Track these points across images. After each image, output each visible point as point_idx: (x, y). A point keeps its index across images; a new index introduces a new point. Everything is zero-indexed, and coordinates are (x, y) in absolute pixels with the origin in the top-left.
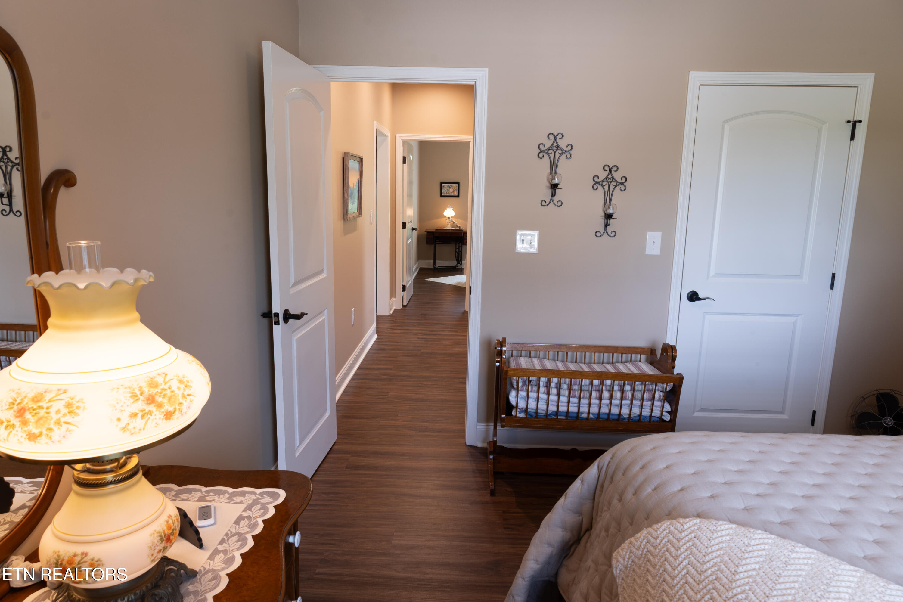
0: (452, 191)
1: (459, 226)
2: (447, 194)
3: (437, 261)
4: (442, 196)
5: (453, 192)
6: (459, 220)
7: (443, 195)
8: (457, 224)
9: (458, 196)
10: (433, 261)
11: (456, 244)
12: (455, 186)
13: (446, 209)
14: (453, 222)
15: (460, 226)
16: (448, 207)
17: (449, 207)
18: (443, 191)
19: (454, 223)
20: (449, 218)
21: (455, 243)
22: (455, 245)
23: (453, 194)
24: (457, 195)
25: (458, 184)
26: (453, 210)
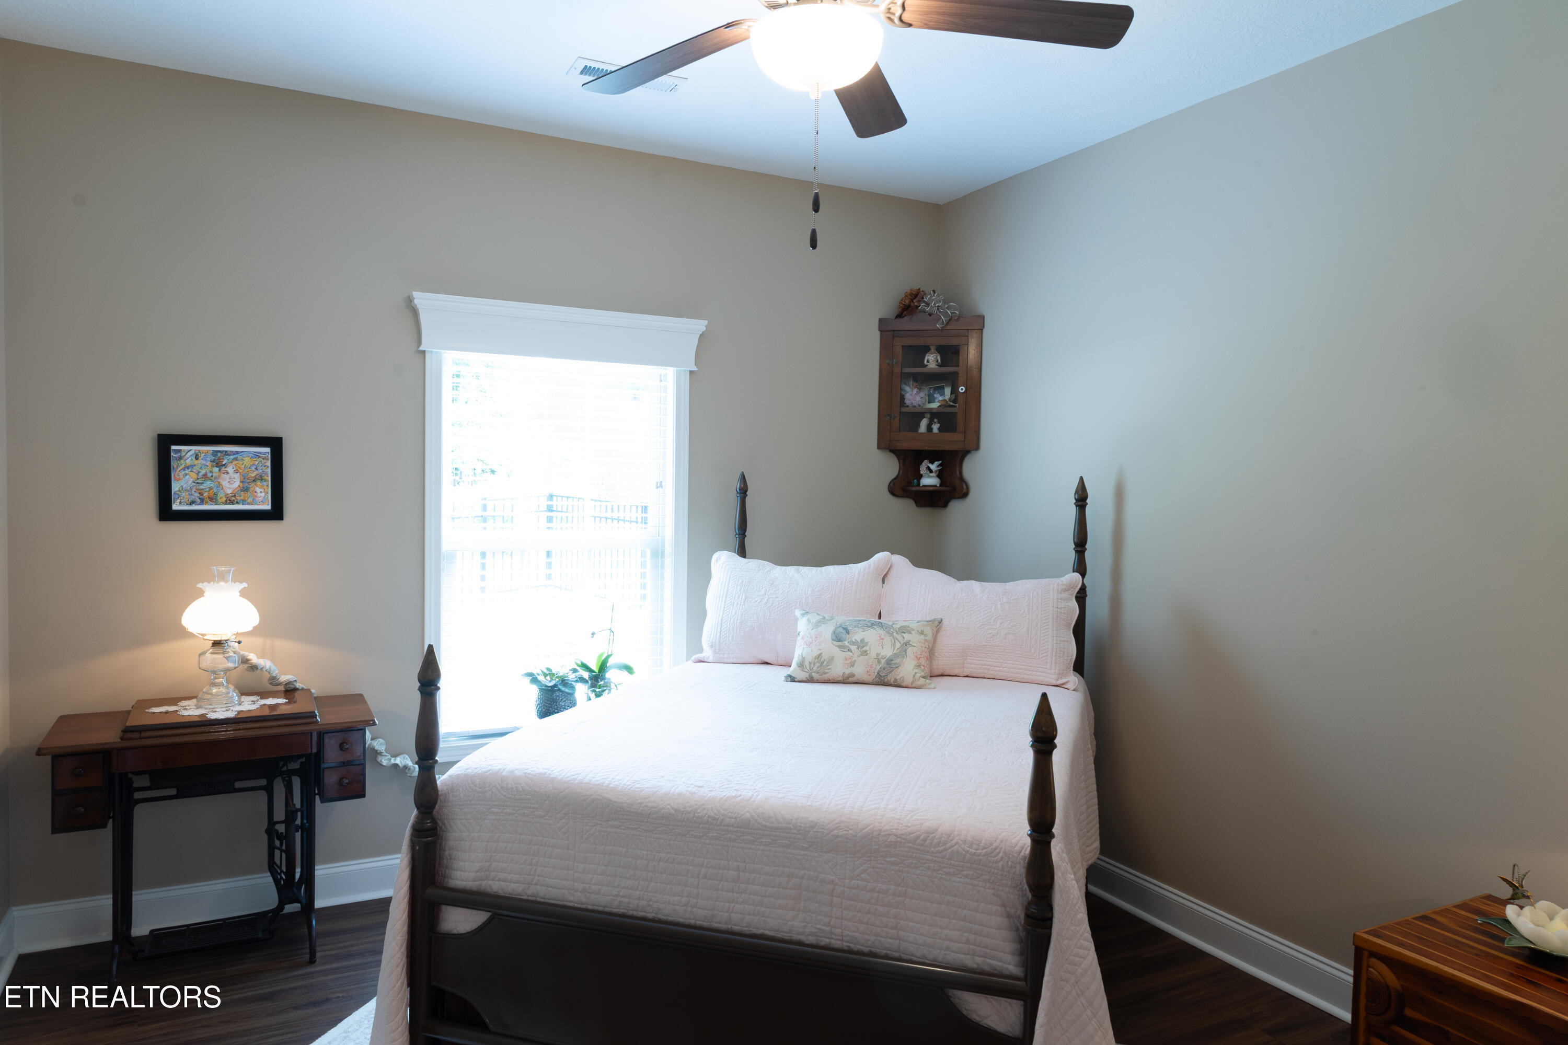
0: (237, 484)
1: (284, 678)
2: (202, 501)
3: (139, 897)
4: (166, 513)
5: (245, 490)
6: (281, 645)
7: (176, 507)
8: (275, 672)
9: (276, 513)
10: (106, 902)
11: (269, 790)
12: (257, 455)
13: (201, 593)
14: (245, 661)
15: (289, 683)
16: (210, 578)
17: (222, 577)
18: (175, 487)
19: (254, 668)
20: (217, 644)
21: (263, 782)
22: (263, 796)
23: (244, 502)
24: (268, 507)
25: (275, 444)
26: (243, 593)
